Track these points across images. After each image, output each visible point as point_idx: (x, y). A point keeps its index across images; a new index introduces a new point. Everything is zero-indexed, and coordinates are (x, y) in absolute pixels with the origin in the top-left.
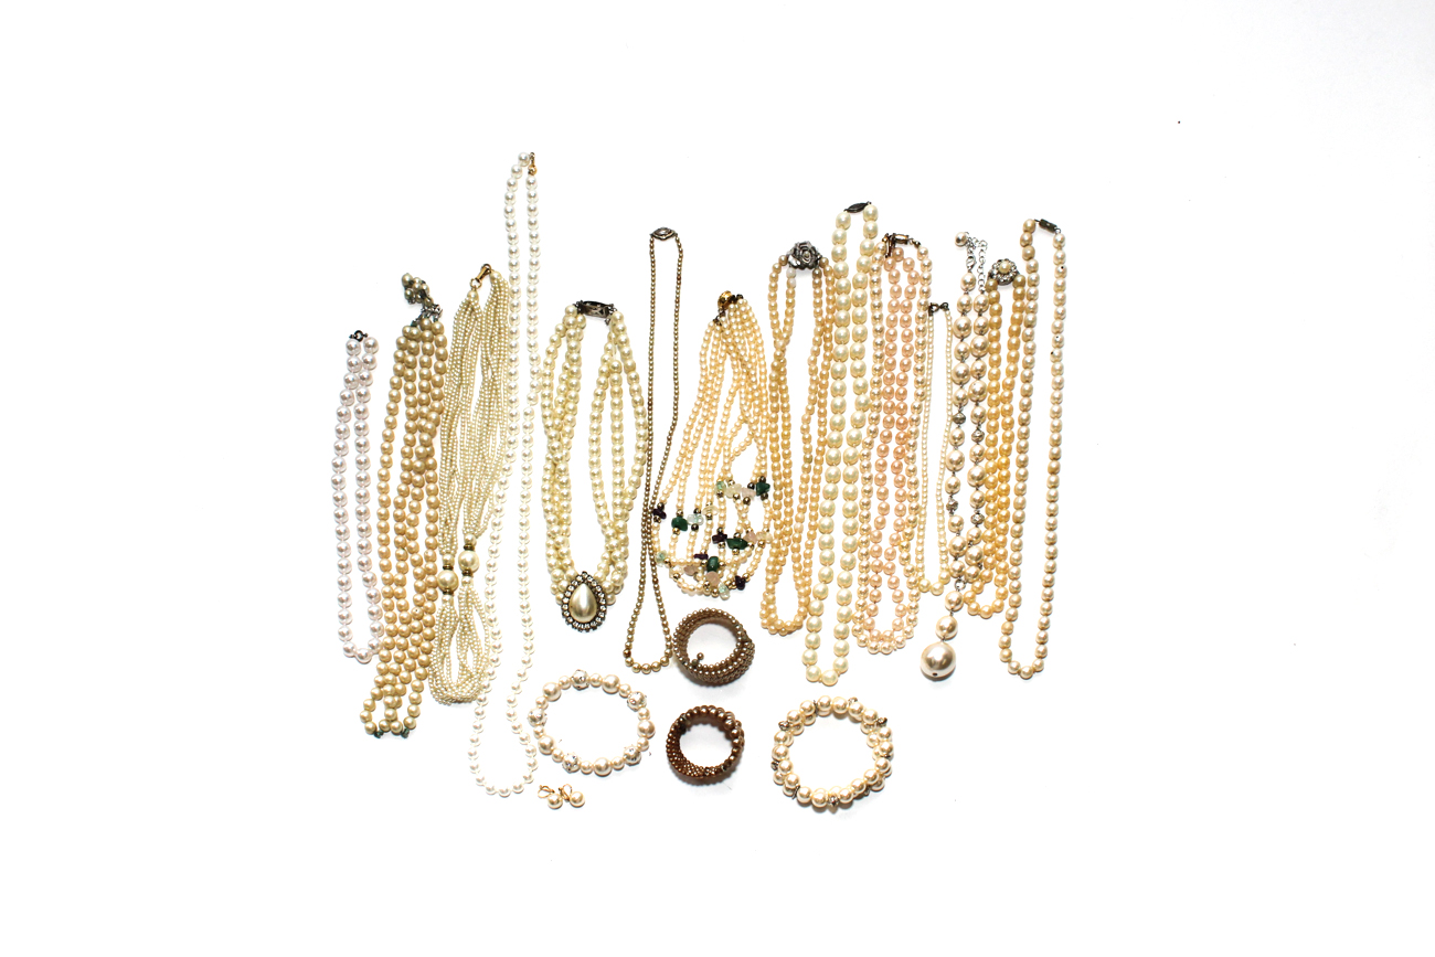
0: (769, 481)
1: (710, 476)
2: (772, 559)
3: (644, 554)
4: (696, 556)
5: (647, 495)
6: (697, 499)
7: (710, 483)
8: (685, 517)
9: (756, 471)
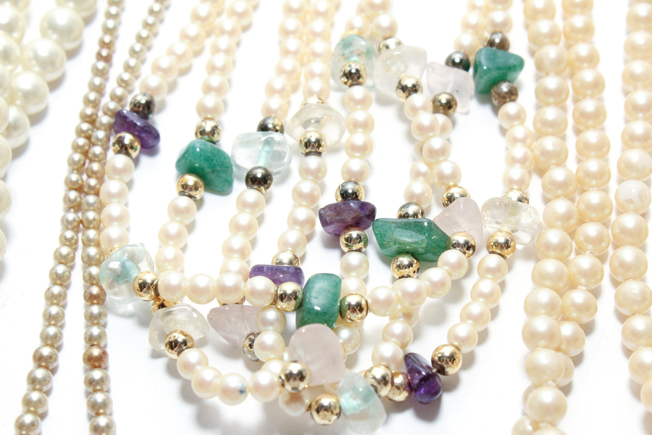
0: (518, 46)
1: (319, 25)
2: (545, 296)
3: (66, 260)
4: (258, 270)
5: (102, 73)
6: (271, 91)
7: (319, 46)
8: (226, 144)
9: (474, 18)
